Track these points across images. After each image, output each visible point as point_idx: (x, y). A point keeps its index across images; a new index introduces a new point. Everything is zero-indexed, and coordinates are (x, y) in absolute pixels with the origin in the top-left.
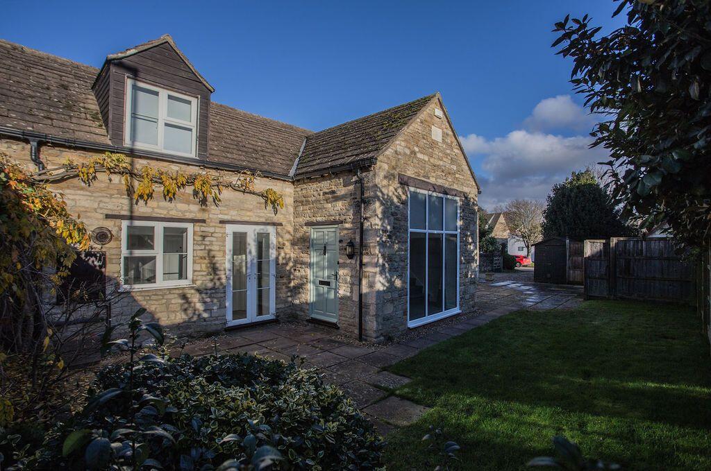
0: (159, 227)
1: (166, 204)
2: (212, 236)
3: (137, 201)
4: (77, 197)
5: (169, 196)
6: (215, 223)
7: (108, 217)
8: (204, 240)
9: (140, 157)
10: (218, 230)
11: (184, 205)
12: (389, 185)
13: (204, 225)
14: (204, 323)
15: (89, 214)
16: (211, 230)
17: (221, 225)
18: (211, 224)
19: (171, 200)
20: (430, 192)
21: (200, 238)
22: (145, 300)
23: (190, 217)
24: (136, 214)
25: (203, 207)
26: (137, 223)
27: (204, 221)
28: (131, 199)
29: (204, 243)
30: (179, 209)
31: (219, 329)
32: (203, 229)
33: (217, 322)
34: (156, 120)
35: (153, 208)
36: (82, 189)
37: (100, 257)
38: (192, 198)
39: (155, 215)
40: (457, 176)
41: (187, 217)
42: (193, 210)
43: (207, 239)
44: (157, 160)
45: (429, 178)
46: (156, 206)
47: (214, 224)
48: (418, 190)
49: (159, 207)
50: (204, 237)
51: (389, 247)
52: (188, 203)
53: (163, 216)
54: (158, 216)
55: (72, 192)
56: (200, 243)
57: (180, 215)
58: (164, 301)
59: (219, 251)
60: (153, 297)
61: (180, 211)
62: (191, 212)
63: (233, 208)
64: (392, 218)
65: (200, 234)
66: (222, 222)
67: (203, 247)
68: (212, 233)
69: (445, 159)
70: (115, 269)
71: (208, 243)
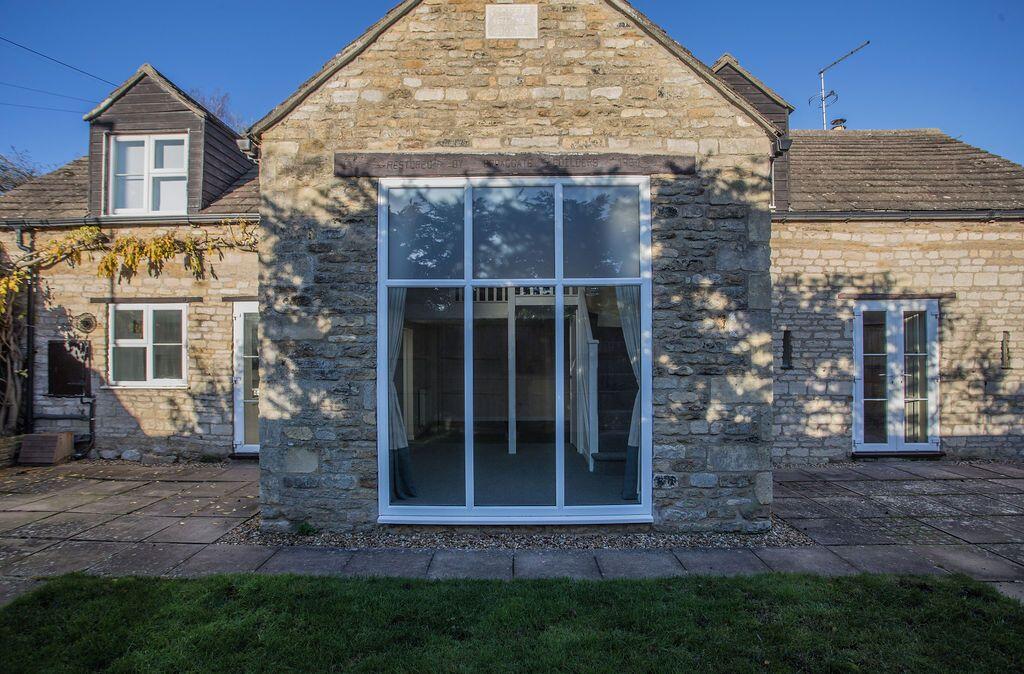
0: (148, 311)
1: (153, 280)
2: (211, 320)
3: (120, 280)
4: (65, 282)
5: (155, 268)
6: (216, 300)
7: (93, 301)
8: (200, 325)
9: (122, 226)
10: (220, 311)
11: (173, 279)
12: (298, 187)
13: (200, 304)
14: (201, 442)
15: (75, 299)
16: (211, 311)
17: (224, 304)
18: (210, 303)
19: (157, 274)
20: (477, 181)
21: (195, 323)
22: (131, 401)
23: (181, 295)
24: (118, 296)
25: (200, 280)
26: (122, 307)
27: (200, 300)
28: (112, 278)
29: (201, 329)
30: (168, 285)
31: (222, 453)
32: (199, 310)
33: (218, 443)
34: (140, 177)
35: (138, 287)
36: (69, 272)
37: (83, 347)
38: (183, 269)
39: (140, 296)
40: (626, 114)
41: (178, 295)
42: (186, 285)
43: (204, 324)
44: (140, 225)
45: (465, 143)
46: (140, 285)
47: (215, 303)
48: (420, 182)
49: (143, 285)
50: (200, 322)
51: (296, 324)
52: (179, 276)
53: (149, 296)
54: (144, 296)
55: (60, 276)
56: (195, 329)
57: (168, 294)
58: (152, 404)
59: (222, 340)
60: (140, 399)
61: (169, 288)
62: (183, 288)
63: (242, 278)
64: (312, 260)
65: (197, 317)
66: (226, 299)
67: (199, 336)
68: (212, 316)
69: (551, 80)
70: (100, 362)
71: (206, 330)
